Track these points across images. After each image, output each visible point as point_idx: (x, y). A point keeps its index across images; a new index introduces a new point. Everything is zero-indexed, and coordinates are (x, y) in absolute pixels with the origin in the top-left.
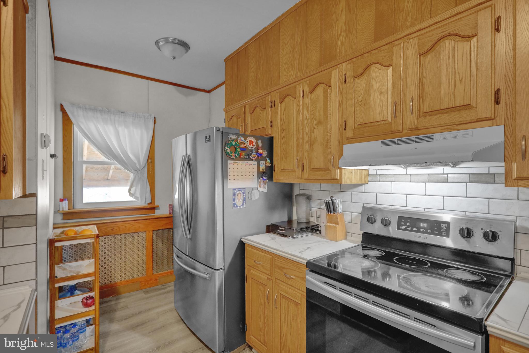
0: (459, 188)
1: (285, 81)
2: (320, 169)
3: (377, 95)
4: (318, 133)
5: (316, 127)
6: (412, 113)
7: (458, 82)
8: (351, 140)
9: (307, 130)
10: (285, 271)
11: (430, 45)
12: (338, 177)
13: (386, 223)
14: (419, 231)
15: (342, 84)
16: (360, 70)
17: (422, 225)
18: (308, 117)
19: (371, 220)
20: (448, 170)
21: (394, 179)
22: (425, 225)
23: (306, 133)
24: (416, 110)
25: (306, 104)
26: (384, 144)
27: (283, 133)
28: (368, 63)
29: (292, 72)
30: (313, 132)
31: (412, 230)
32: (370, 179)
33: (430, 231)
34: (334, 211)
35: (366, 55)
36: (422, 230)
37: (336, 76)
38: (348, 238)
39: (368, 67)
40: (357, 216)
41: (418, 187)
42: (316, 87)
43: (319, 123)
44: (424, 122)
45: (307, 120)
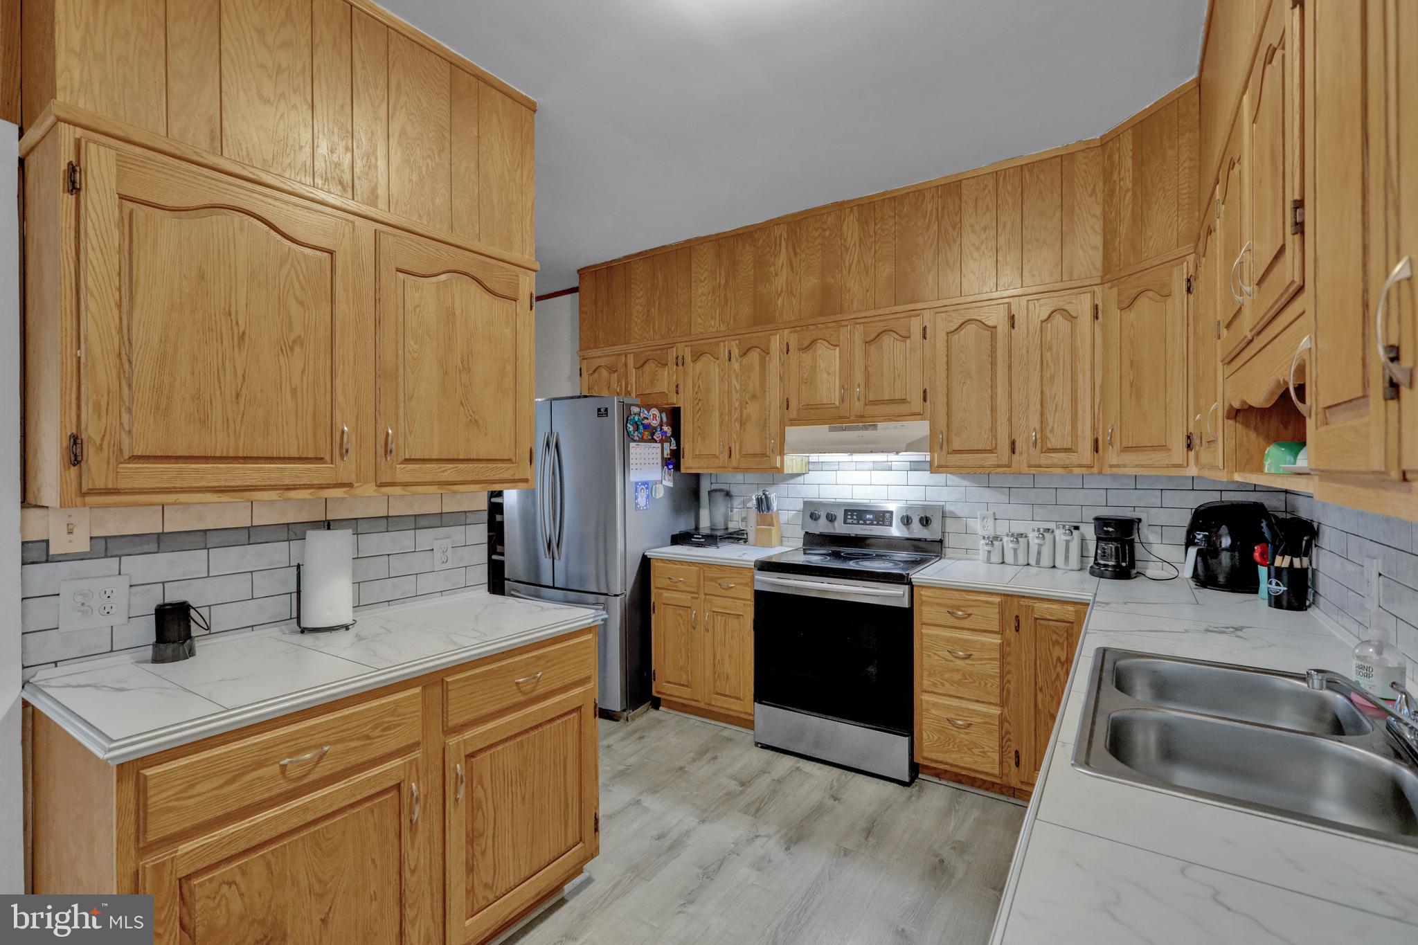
0: (899, 477)
1: (701, 333)
2: (755, 455)
3: (825, 375)
4: (753, 409)
5: (749, 401)
6: (859, 399)
7: (897, 376)
8: (794, 422)
9: (737, 404)
10: (720, 581)
11: (874, 335)
12: (778, 465)
13: (831, 518)
14: (865, 524)
15: (783, 354)
16: (806, 343)
17: (868, 516)
18: (738, 387)
19: (814, 517)
20: (892, 457)
21: (838, 467)
22: (871, 517)
23: (736, 409)
24: (862, 398)
25: (735, 370)
26: (831, 430)
27: (698, 404)
28: (815, 337)
29: (713, 322)
30: (746, 408)
31: (858, 523)
32: (811, 467)
33: (875, 523)
34: (768, 508)
35: (811, 327)
36: (868, 522)
37: (776, 343)
38: (784, 544)
39: (814, 342)
40: (794, 515)
41: (864, 477)
42: (748, 350)
43: (754, 397)
44: (870, 410)
45: (737, 391)
